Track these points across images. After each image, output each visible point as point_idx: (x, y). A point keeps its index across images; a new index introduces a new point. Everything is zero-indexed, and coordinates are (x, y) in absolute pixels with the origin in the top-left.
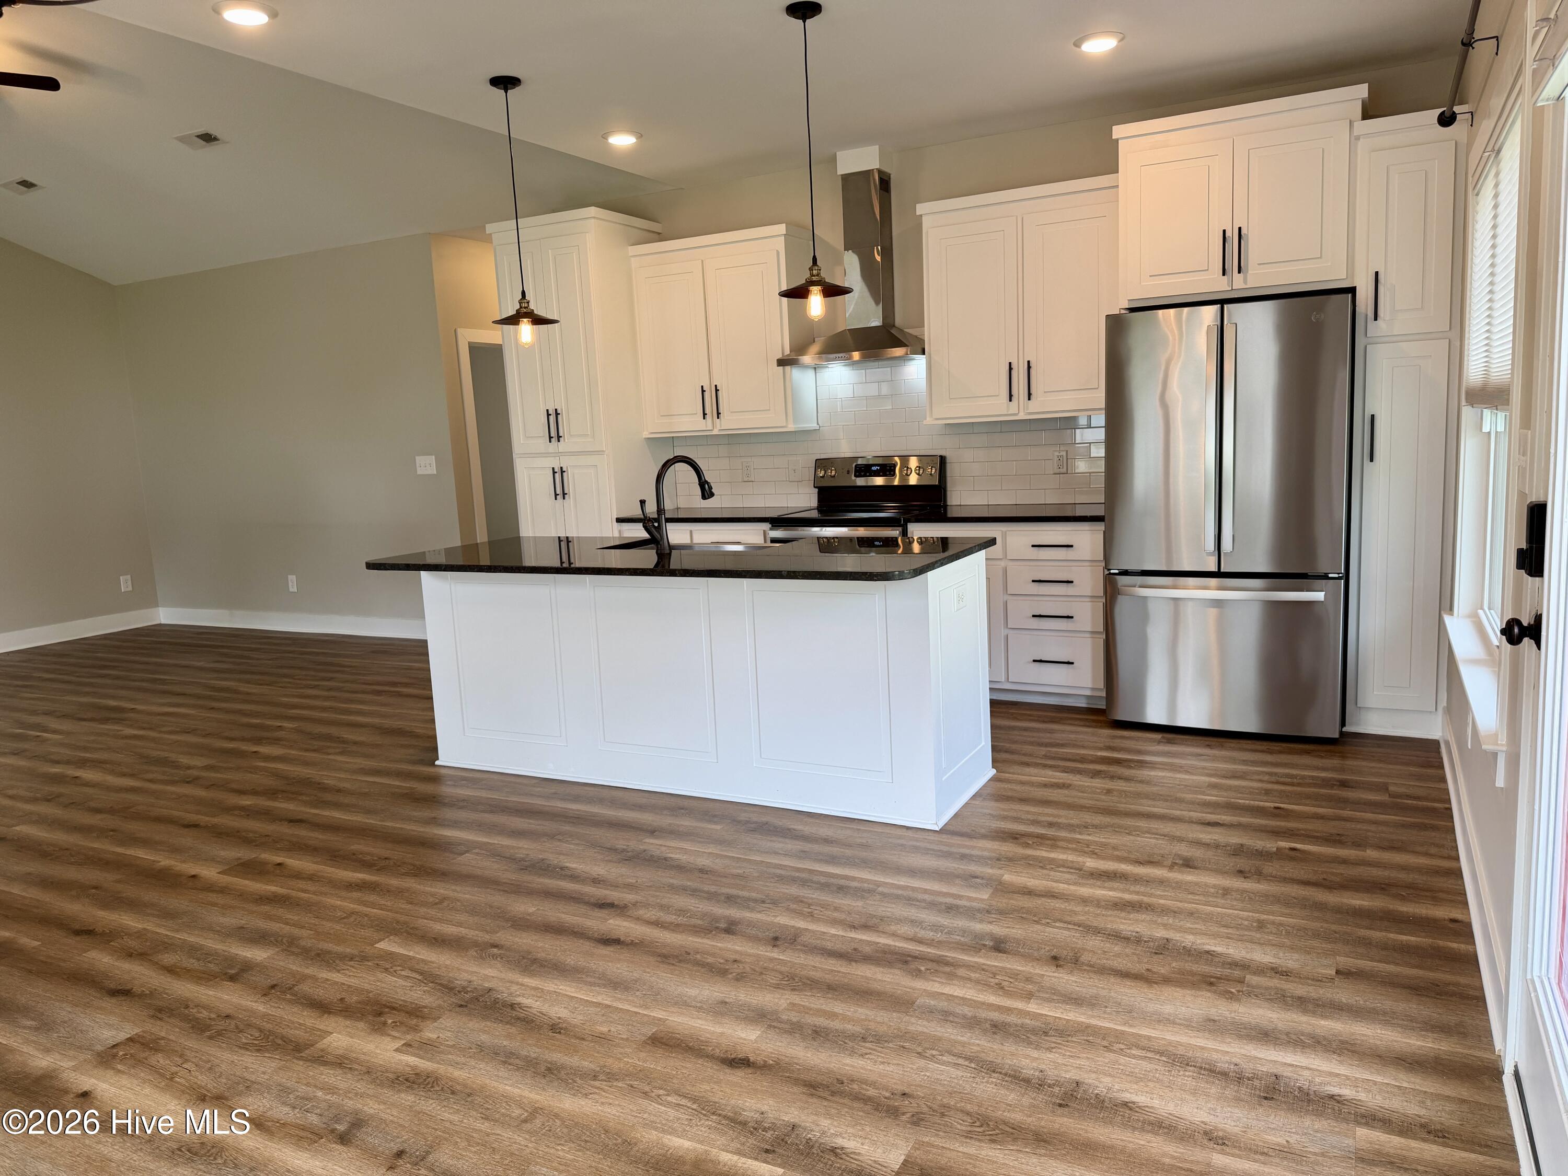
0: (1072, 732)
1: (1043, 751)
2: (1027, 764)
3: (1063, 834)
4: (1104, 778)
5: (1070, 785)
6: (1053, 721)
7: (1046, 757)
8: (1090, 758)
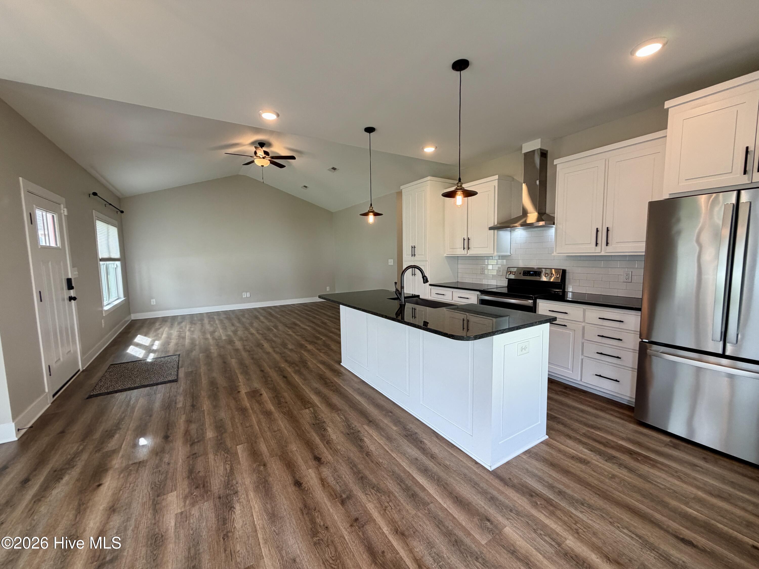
0: (609, 420)
1: (585, 429)
2: (570, 437)
3: (563, 504)
4: (614, 463)
5: (589, 462)
6: (602, 410)
7: (585, 435)
8: (612, 444)
